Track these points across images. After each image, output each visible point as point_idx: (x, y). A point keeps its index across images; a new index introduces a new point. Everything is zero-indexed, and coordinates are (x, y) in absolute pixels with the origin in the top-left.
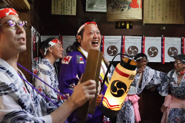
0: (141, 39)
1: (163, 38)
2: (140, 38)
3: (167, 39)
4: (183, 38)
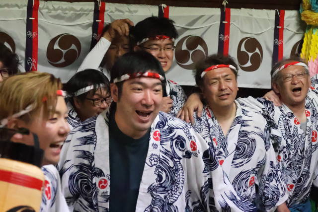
0: (25, 9)
1: (100, 5)
2: (22, 6)
3: (114, 10)
4: (164, 6)
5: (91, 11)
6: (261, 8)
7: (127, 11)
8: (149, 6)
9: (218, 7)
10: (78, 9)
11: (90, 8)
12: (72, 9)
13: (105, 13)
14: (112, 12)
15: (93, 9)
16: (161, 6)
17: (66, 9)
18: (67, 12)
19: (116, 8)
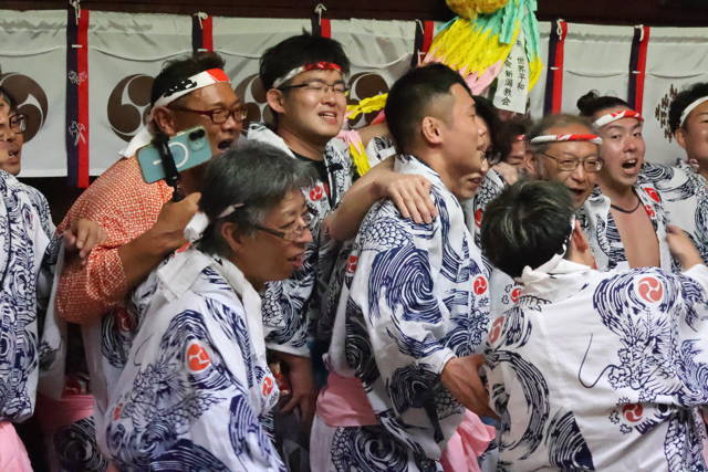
5: (61, 26)
6: (390, 18)
7: (130, 27)
8: (174, 16)
9: (307, 18)
10: (36, 24)
11: (59, 22)
12: (24, 24)
13: (89, 31)
14: (101, 28)
15: (66, 23)
16: (197, 17)
17: (13, 24)
18: (14, 29)
19: (110, 22)
